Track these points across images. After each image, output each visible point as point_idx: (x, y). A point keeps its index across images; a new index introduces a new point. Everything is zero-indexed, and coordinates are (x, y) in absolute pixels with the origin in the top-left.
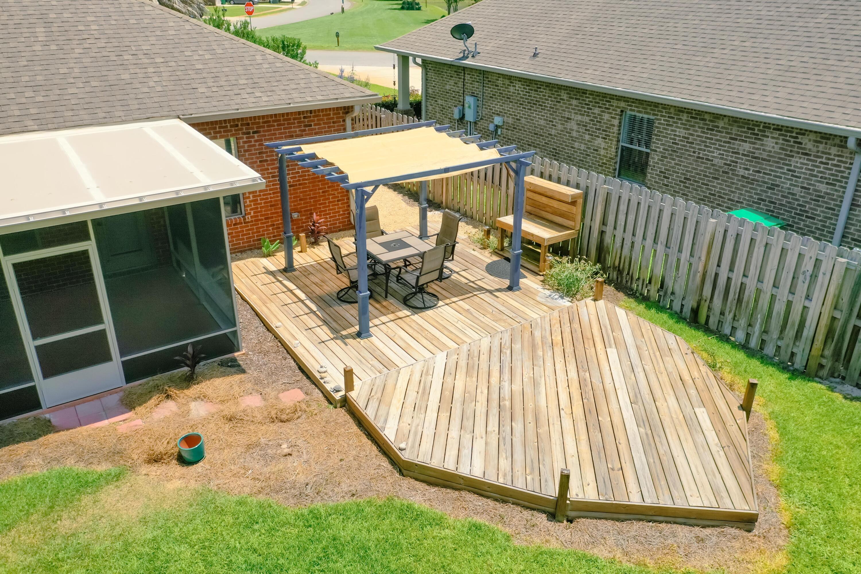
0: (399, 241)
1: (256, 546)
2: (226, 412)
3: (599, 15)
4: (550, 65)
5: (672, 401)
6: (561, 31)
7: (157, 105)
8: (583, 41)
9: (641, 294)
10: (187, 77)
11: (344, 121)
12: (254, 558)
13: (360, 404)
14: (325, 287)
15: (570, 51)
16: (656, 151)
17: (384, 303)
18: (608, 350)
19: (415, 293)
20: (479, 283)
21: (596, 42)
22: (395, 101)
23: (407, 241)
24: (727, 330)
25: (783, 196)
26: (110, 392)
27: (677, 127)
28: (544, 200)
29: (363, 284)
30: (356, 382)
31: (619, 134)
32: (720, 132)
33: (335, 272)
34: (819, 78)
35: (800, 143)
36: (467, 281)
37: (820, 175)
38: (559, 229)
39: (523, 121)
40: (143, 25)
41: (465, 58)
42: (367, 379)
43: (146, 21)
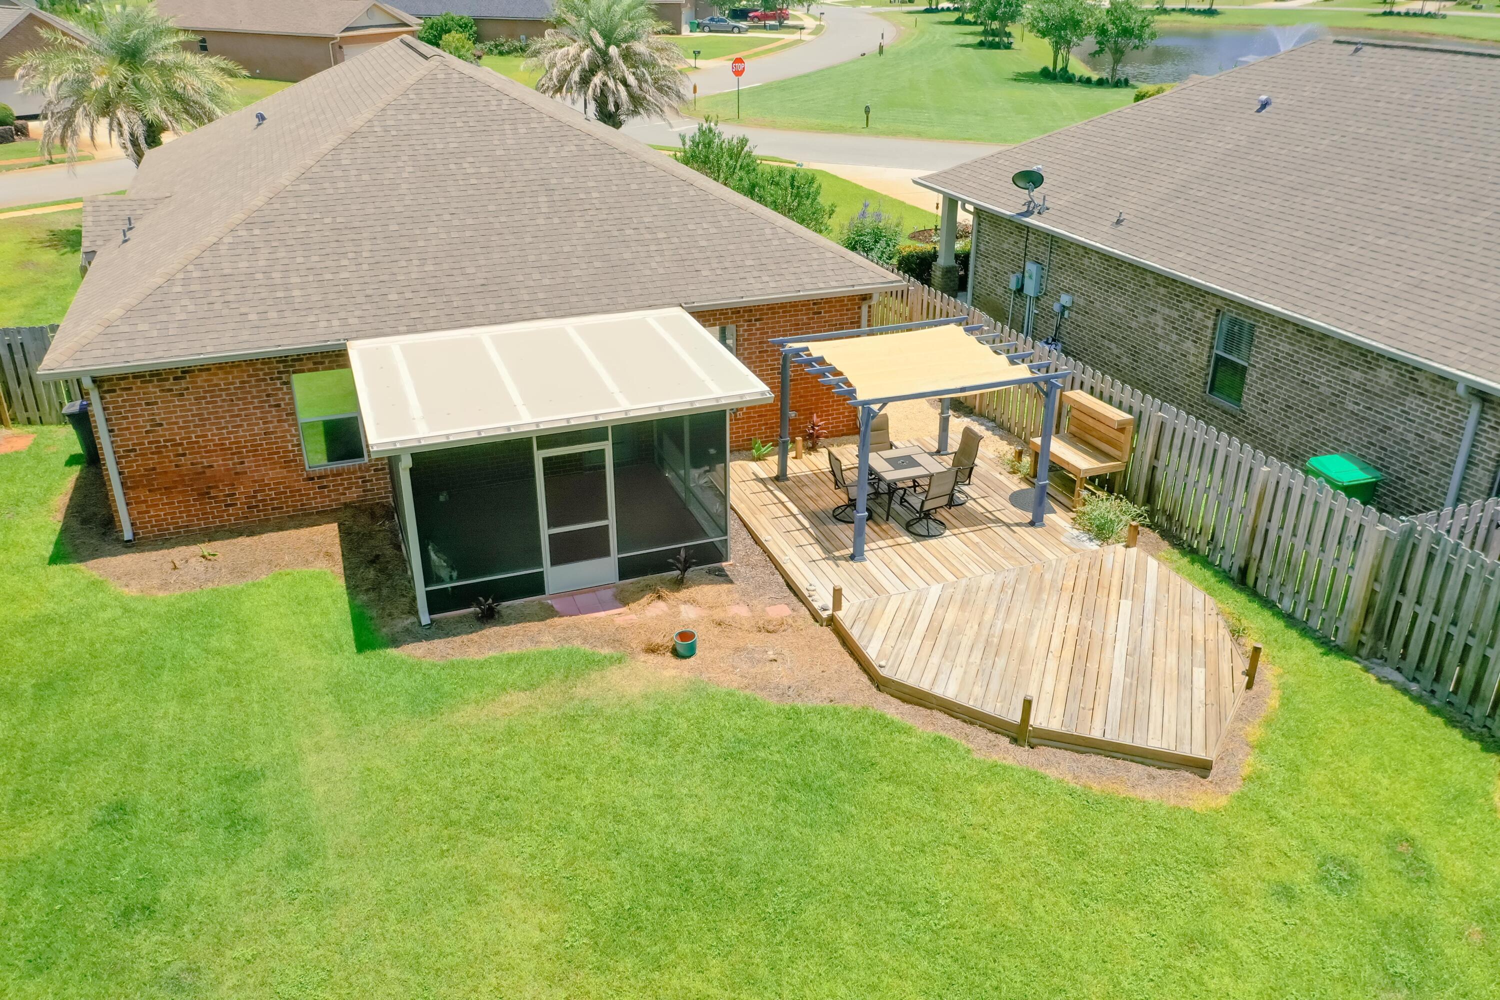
0: (909, 457)
1: (743, 727)
2: (716, 617)
3: (1212, 172)
4: (1135, 239)
5: (1172, 659)
6: (1159, 189)
7: (659, 290)
8: (1183, 208)
9: (1189, 546)
10: (690, 257)
11: (860, 308)
12: (740, 735)
13: (846, 624)
14: (820, 502)
15: (1164, 222)
16: (1254, 366)
17: (884, 527)
18: (1122, 601)
19: (920, 519)
20: (997, 514)
21: (1200, 213)
22: (935, 252)
23: (917, 458)
24: (1275, 596)
25: (1395, 442)
26: (606, 587)
27: (1281, 340)
28: (1090, 422)
29: (862, 504)
30: (844, 603)
31: (1213, 338)
32: (1328, 353)
33: (832, 486)
34: (1450, 301)
35: (1416, 380)
36: (983, 511)
37: (1436, 422)
38: (1104, 459)
39: (1097, 304)
40: (645, 191)
41: (1028, 213)
42: (856, 602)
43: (648, 186)
